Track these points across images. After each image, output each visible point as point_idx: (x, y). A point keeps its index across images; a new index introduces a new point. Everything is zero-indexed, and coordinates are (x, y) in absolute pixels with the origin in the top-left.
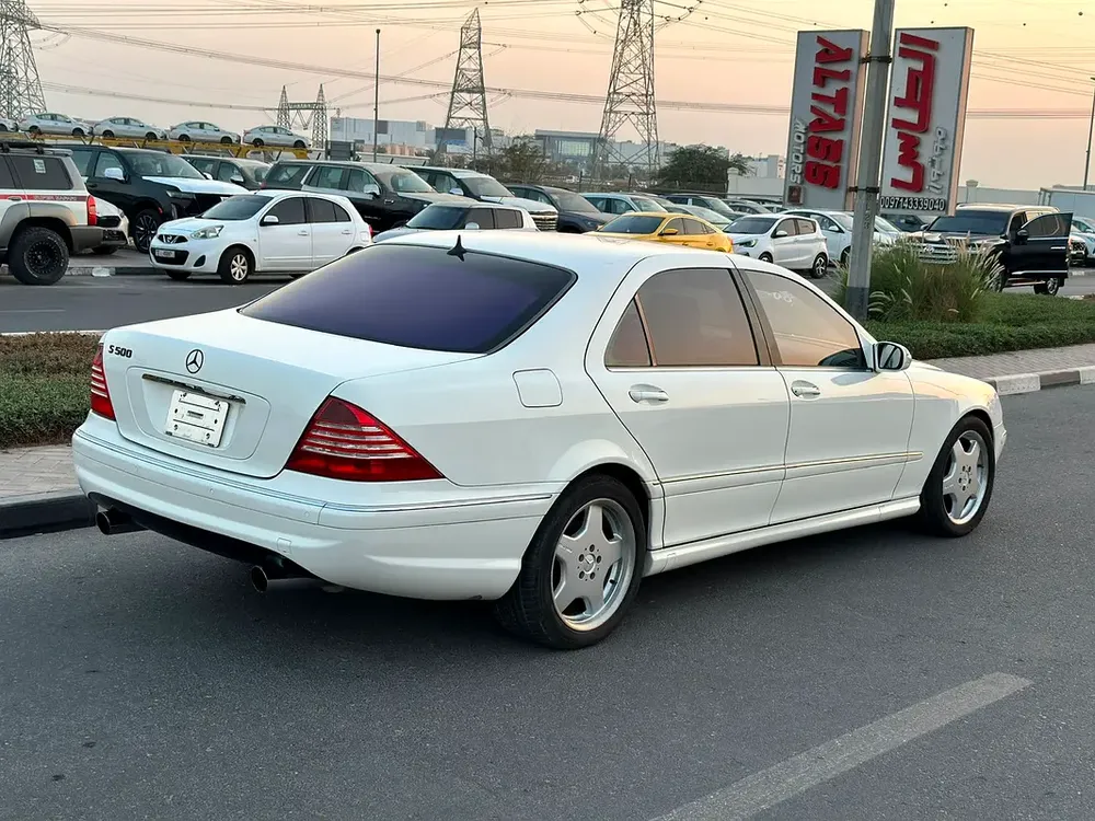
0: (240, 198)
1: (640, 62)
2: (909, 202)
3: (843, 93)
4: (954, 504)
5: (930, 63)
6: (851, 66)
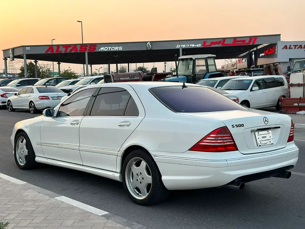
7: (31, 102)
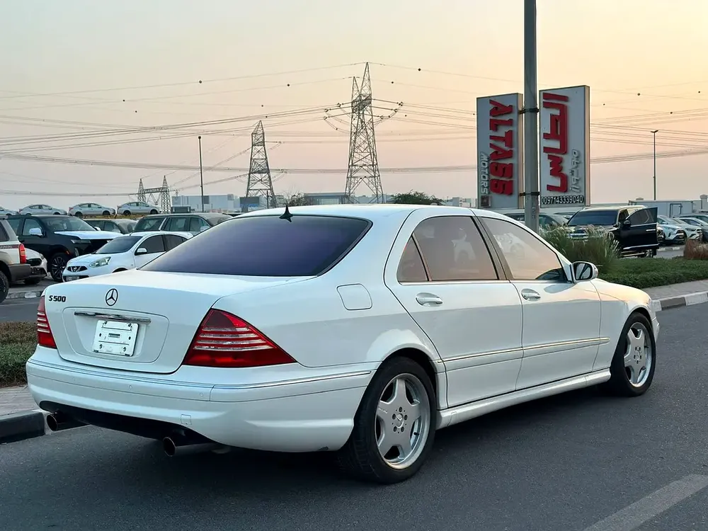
0: (119, 239)
1: (367, 145)
2: (560, 199)
3: (510, 134)
4: (632, 372)
5: (563, 110)
6: (513, 116)
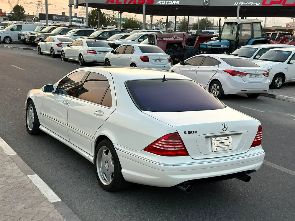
7: (80, 54)
